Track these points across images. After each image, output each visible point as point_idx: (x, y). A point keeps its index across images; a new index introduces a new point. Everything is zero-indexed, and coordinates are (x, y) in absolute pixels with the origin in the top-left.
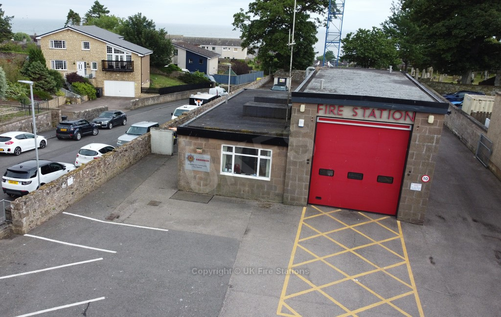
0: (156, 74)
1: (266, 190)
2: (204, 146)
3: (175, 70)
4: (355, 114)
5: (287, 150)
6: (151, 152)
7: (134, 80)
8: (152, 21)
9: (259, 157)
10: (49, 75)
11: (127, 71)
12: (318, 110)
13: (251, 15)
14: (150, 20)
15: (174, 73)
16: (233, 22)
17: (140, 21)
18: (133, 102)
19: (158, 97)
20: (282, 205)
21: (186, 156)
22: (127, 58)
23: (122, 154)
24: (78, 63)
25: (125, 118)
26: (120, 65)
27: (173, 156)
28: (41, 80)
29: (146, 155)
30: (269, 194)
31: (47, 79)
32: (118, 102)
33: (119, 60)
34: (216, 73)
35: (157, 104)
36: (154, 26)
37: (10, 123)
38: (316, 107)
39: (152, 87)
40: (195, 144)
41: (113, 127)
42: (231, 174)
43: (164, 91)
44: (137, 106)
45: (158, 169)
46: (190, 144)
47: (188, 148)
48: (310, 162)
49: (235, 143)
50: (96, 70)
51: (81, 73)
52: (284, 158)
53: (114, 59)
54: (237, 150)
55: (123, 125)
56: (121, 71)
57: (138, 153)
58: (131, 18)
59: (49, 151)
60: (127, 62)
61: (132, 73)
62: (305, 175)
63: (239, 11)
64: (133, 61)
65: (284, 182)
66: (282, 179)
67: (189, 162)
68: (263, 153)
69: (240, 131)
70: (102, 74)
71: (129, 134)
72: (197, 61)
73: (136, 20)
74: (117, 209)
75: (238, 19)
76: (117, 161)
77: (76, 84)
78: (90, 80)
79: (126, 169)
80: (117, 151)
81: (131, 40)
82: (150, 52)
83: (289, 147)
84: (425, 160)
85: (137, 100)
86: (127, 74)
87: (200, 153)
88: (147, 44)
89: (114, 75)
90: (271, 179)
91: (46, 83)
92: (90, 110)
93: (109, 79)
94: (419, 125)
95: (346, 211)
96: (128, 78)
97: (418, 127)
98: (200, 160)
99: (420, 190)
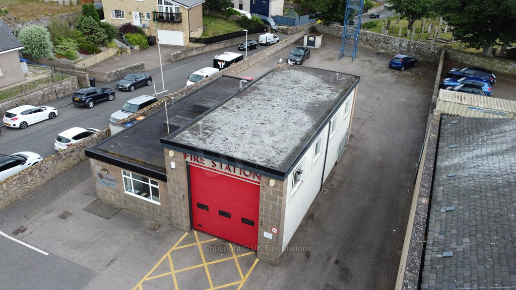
1: (159, 212)
2: (108, 168)
3: (234, 14)
4: (214, 165)
5: (167, 184)
7: (182, 30)
9: (151, 185)
10: (101, 28)
11: (176, 22)
12: (186, 156)
15: (232, 16)
18: (174, 55)
19: (203, 47)
21: (97, 174)
22: (176, 10)
24: (134, 13)
25: (150, 79)
28: (92, 34)
31: (98, 33)
35: (202, 54)
37: (31, 93)
38: (182, 153)
40: (102, 165)
41: (135, 89)
43: (211, 41)
44: (179, 58)
46: (98, 165)
49: (131, 171)
50: (149, 20)
51: (136, 22)
52: (166, 189)
53: (164, 11)
54: (133, 176)
55: (147, 85)
56: (169, 22)
59: (56, 122)
60: (176, 13)
61: (180, 24)
64: (181, 13)
65: (169, 210)
68: (153, 182)
70: (155, 24)
71: (122, 110)
72: (260, 2)
74: (31, 220)
77: (128, 35)
78: (144, 30)
79: (74, 166)
85: (179, 52)
86: (176, 24)
87: (106, 174)
89: (165, 25)
90: (161, 204)
91: (96, 37)
92: (123, 68)
93: (161, 28)
94: (265, 185)
95: (220, 241)
96: (177, 28)
97: (264, 187)
98: (108, 179)
99: (271, 238)
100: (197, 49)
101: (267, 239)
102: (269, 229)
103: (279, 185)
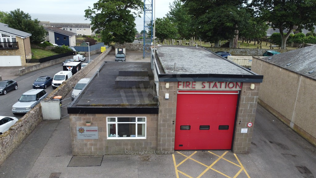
0: (35, 48)
1: (143, 146)
2: (92, 120)
3: (49, 45)
4: (203, 87)
5: (158, 115)
6: (43, 119)
7: (20, 54)
8: (28, 14)
9: (137, 123)
11: (13, 49)
12: (178, 85)
13: (96, 10)
14: (26, 13)
15: (48, 47)
16: (85, 15)
17: (19, 14)
18: (21, 70)
19: (39, 65)
20: (157, 156)
21: (78, 129)
22: (12, 40)
23: (18, 130)
25: (16, 84)
26: (7, 44)
27: (62, 120)
29: (39, 123)
30: (146, 148)
32: (9, 70)
33: (7, 41)
34: (75, 45)
35: (39, 69)
36: (30, 17)
38: (177, 83)
39: (34, 57)
40: (84, 119)
41: (7, 92)
42: (116, 137)
43: (42, 60)
44: (24, 73)
45: (52, 135)
46: (80, 119)
47: (78, 123)
48: (175, 123)
49: (117, 115)
52: (155, 122)
53: (2, 41)
54: (120, 120)
55: (15, 89)
56: (9, 49)
57: (32, 124)
58: (12, 12)
60: (13, 42)
61: (18, 50)
62: (171, 132)
63: (88, 8)
64: (18, 42)
65: (157, 139)
66: (155, 137)
67: (80, 134)
68: (139, 120)
69: (120, 105)
71: (21, 101)
72: (62, 38)
73: (17, 13)
75: (88, 13)
76: (14, 138)
79: (23, 141)
80: (14, 129)
81: (14, 27)
82: (30, 35)
83: (159, 114)
84: (249, 113)
85: (24, 68)
86: (14, 50)
87: (89, 126)
88: (27, 29)
90: (147, 138)
93: (1, 55)
94: (245, 91)
95: (200, 152)
96: (15, 53)
97: (245, 92)
98: (90, 131)
99: (247, 132)
100: (35, 66)
101: (243, 133)
102: (245, 125)
103: (257, 87)
